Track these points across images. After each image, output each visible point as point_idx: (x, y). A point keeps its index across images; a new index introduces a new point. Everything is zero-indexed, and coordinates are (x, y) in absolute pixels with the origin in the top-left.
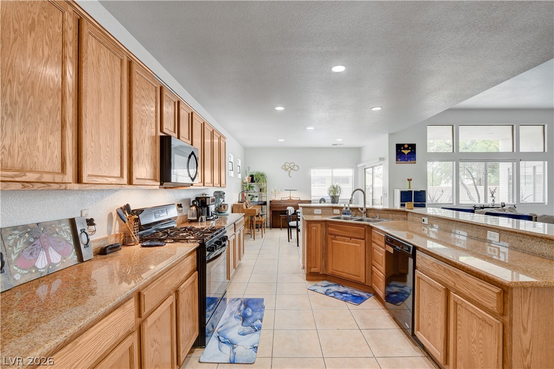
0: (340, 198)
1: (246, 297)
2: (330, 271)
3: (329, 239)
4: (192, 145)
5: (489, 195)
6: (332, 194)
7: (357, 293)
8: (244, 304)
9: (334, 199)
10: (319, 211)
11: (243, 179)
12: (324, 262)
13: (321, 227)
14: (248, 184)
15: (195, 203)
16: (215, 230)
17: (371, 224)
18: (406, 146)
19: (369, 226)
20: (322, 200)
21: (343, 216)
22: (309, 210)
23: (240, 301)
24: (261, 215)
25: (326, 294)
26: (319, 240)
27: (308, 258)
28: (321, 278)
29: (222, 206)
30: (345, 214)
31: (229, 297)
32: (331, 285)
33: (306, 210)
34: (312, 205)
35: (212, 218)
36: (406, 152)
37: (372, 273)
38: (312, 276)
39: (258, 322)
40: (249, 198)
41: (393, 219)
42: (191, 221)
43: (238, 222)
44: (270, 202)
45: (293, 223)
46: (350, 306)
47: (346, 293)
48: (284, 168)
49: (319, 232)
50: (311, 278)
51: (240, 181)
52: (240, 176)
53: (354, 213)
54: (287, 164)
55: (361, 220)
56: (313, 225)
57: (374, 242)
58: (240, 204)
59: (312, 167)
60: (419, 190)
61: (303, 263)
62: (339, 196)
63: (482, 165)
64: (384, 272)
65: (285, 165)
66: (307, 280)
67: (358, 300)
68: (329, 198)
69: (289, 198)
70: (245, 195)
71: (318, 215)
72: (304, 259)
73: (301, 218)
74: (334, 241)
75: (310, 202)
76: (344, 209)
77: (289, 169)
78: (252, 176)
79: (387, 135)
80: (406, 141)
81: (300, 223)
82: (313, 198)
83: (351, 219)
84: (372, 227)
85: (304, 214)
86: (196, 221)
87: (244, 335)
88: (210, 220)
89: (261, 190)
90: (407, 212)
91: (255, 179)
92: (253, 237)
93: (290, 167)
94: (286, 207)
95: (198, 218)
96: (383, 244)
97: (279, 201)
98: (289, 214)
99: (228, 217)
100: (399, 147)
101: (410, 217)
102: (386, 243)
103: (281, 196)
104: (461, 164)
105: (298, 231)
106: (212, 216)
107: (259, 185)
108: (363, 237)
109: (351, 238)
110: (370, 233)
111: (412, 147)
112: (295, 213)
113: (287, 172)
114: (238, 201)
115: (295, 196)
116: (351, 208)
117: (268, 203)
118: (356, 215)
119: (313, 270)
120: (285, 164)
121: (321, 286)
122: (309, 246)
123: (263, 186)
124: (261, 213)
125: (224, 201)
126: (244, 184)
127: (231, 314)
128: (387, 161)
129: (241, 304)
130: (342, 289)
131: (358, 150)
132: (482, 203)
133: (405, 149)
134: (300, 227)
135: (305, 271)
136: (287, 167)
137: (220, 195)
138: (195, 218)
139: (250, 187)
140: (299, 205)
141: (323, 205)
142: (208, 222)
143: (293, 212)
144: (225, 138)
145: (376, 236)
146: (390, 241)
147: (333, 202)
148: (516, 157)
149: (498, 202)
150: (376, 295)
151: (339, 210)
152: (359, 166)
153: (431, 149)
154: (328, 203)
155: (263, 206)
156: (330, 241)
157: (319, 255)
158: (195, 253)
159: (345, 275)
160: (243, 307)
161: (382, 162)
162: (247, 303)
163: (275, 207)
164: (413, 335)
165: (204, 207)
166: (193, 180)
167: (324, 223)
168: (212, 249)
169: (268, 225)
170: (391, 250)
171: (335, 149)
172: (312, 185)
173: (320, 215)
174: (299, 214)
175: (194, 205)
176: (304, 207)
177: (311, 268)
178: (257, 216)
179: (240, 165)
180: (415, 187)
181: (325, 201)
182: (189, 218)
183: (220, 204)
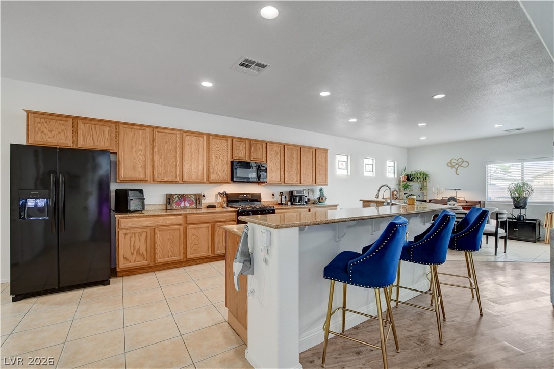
48: (449, 164)
54: (453, 161)
59: (488, 162)
62: (528, 198)
77: (456, 166)
78: (409, 176)
82: (487, 200)
89: (421, 189)
91: (411, 178)
93: (457, 164)
113: (454, 170)
120: (451, 160)
136: (454, 164)
139: (405, 185)
179: (394, 166)
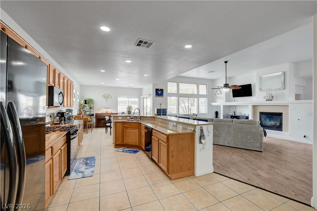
0: (132, 112)
1: (85, 157)
2: (125, 143)
3: (125, 129)
4: (59, 88)
5: (189, 110)
6: (128, 110)
7: (135, 150)
8: (86, 159)
9: (129, 112)
10: (121, 118)
11: (80, 102)
12: (122, 139)
13: (121, 124)
14: (83, 105)
15: (59, 115)
16: (73, 127)
17: (141, 122)
18: (160, 90)
19: (140, 123)
20: (123, 113)
21: (131, 120)
22: (116, 117)
23: (83, 159)
24: (91, 121)
25: (123, 152)
26: (120, 130)
27: (115, 138)
28: (121, 146)
29: (71, 117)
30: (132, 119)
31: (78, 157)
32: (125, 149)
33: (114, 117)
34: (118, 115)
35: (67, 122)
36: (159, 92)
37: (141, 141)
38: (117, 146)
39: (94, 164)
40: (83, 113)
41: (150, 120)
42: (56, 124)
43: (81, 124)
44: (96, 114)
45: (108, 124)
46: (133, 154)
47: (131, 150)
48: (104, 96)
49: (120, 127)
50: (117, 147)
51: (78, 103)
52: (78, 100)
53: (135, 118)
54: (105, 95)
55: (138, 121)
56: (118, 123)
57: (142, 129)
58: (78, 115)
59: (118, 97)
60: (164, 108)
61: (113, 141)
62: (131, 111)
63: (187, 98)
64: (144, 139)
65: (104, 95)
66: (115, 148)
67: (135, 152)
68: (127, 112)
69: (106, 112)
70: (81, 110)
71: (120, 119)
72: (113, 139)
73: (112, 122)
74: (126, 130)
75: (117, 114)
76: (131, 117)
77: (107, 98)
78: (86, 101)
79: (152, 85)
80: (159, 88)
81: (112, 124)
82: (119, 112)
83: (134, 121)
84: (141, 123)
85: (113, 119)
86: (59, 124)
87: (87, 169)
88: (66, 123)
89: (90, 108)
90: (155, 117)
91: (87, 102)
92: (86, 132)
94: (105, 117)
95: (60, 123)
96: (144, 129)
97: (101, 114)
98: (106, 120)
99: (74, 122)
100: (157, 90)
101: (156, 119)
102: (145, 129)
103: (102, 111)
104: (180, 98)
105: (111, 128)
106: (67, 121)
107: (89, 105)
108: (138, 128)
109: (133, 128)
110: (140, 126)
111: (162, 90)
112: (110, 120)
113: (105, 99)
114: (77, 114)
115: (110, 111)
116: (134, 116)
117: (95, 115)
118: (136, 119)
119: (117, 143)
121: (121, 149)
122: (116, 133)
123: (92, 106)
124: (91, 120)
125: (72, 114)
126: (80, 105)
127: (80, 164)
128: (152, 96)
129: (84, 160)
130: (129, 149)
131: (141, 90)
132: (187, 113)
133: (159, 91)
134: (112, 126)
135: (114, 145)
136: (105, 96)
137: (70, 111)
138: (59, 122)
139: (84, 106)
140: (112, 115)
141: (123, 115)
142: (65, 124)
143: (108, 119)
144: (73, 82)
145: (142, 126)
146: (146, 128)
147: (128, 114)
148: (198, 96)
149: (192, 113)
150: (142, 149)
151: (129, 117)
152: (141, 97)
153: (169, 92)
154: (126, 114)
155: (92, 116)
156: (125, 131)
157: (120, 137)
158: (66, 136)
159: (131, 144)
160: (85, 160)
161: (150, 96)
162: (87, 159)
163: (99, 117)
164: (152, 158)
165: (63, 117)
166: (61, 104)
167: (122, 123)
168: (73, 134)
169: (95, 126)
170: (146, 131)
171: (130, 88)
172: (118, 105)
173: (121, 119)
174: (111, 120)
175: (58, 116)
176: (113, 116)
177: (116, 142)
178: (89, 122)
179: (78, 94)
180: (163, 107)
181: (124, 114)
182: (55, 123)
183: (69, 115)
